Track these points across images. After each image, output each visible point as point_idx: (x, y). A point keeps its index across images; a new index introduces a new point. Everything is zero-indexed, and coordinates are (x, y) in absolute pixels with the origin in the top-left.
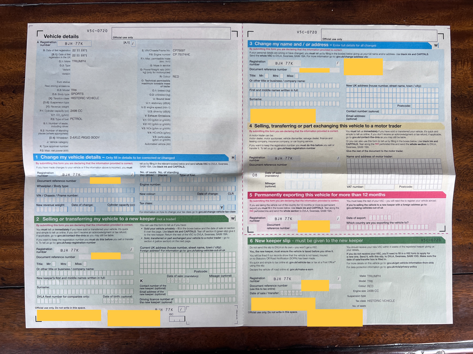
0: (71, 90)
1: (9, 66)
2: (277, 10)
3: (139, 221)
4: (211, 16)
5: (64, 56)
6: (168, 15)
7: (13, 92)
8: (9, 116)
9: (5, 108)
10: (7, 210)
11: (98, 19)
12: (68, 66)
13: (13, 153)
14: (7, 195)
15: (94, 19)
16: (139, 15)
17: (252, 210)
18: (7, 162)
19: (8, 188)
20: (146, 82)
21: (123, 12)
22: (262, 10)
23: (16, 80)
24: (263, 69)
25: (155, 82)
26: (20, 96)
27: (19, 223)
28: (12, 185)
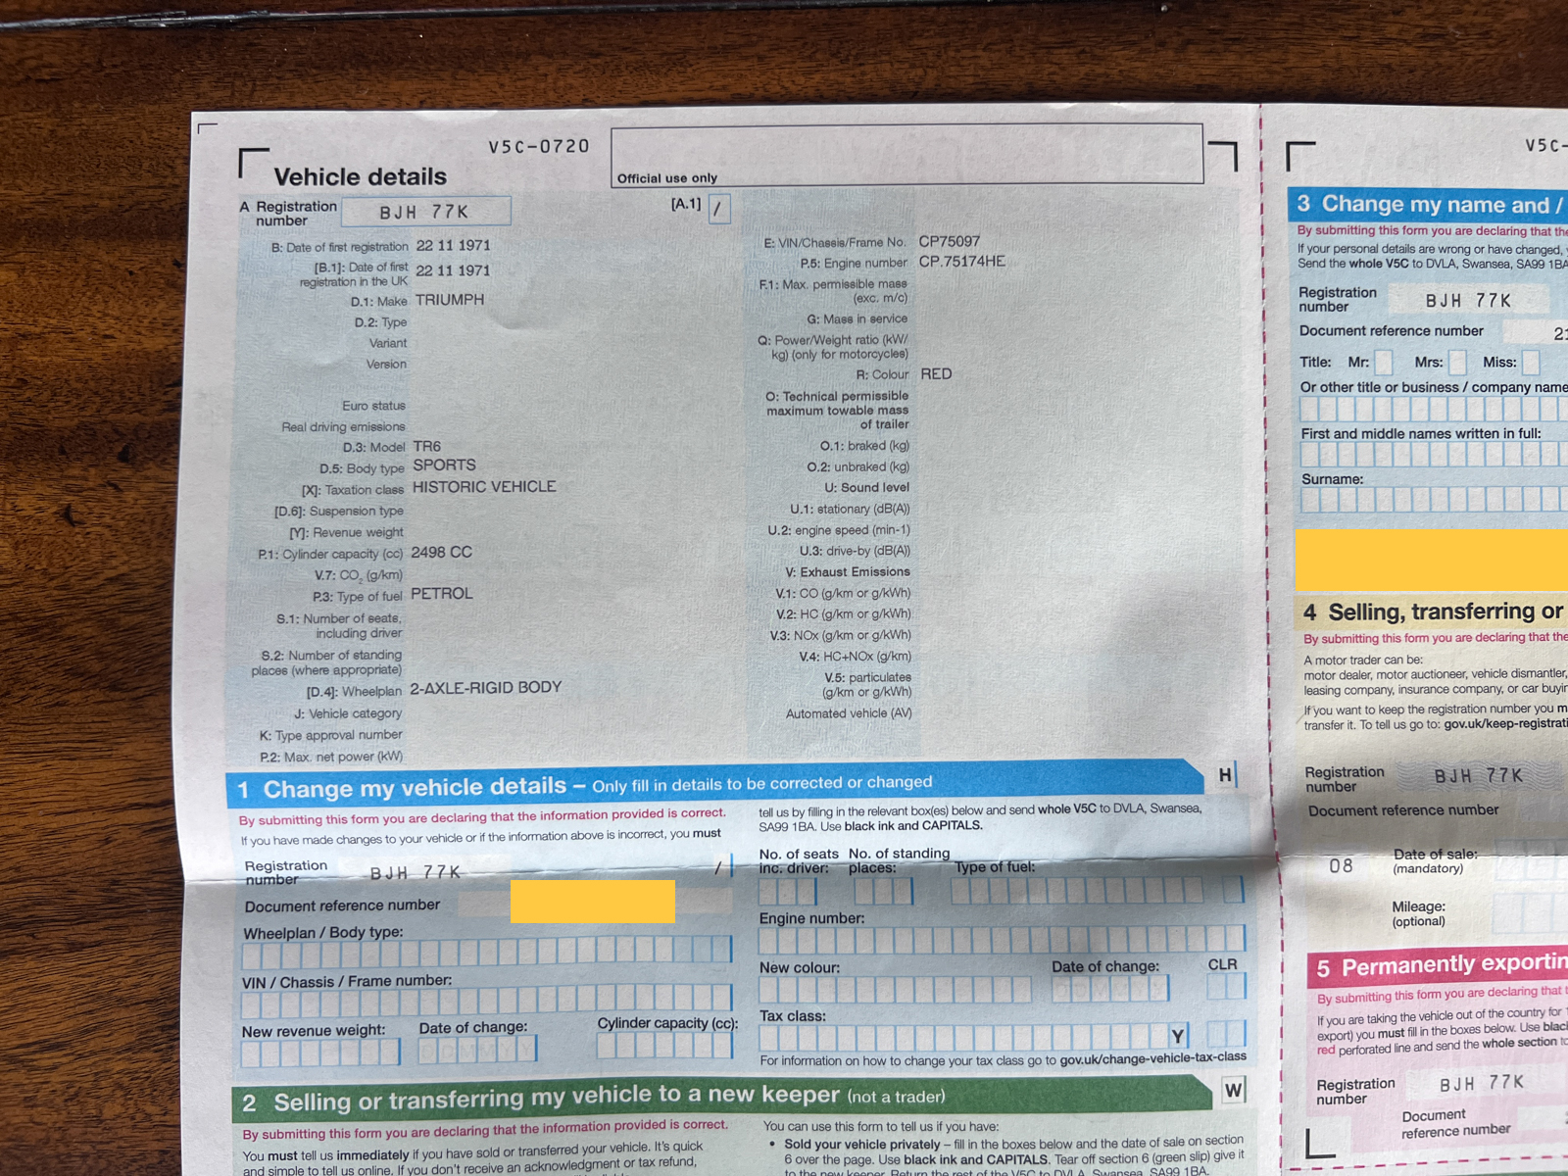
0: (411, 449)
1: (101, 326)
2: (1425, 36)
3: (758, 1107)
4: (1100, 70)
5: (375, 273)
6: (887, 66)
7: (123, 457)
8: (102, 577)
9: (79, 538)
10: (93, 1053)
11: (543, 85)
12: (393, 324)
13: (121, 765)
14: (93, 979)
15: (524, 87)
16: (743, 65)
17: (1327, 1044)
18: (90, 809)
19: (98, 944)
20: (787, 405)
21: (665, 54)
22: (1351, 38)
23: (137, 399)
24: (1368, 331)
25: (833, 404)
26: (156, 479)
27: (157, 1118)
28: (119, 927)
